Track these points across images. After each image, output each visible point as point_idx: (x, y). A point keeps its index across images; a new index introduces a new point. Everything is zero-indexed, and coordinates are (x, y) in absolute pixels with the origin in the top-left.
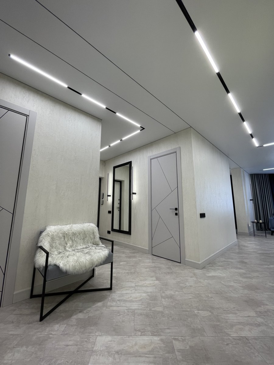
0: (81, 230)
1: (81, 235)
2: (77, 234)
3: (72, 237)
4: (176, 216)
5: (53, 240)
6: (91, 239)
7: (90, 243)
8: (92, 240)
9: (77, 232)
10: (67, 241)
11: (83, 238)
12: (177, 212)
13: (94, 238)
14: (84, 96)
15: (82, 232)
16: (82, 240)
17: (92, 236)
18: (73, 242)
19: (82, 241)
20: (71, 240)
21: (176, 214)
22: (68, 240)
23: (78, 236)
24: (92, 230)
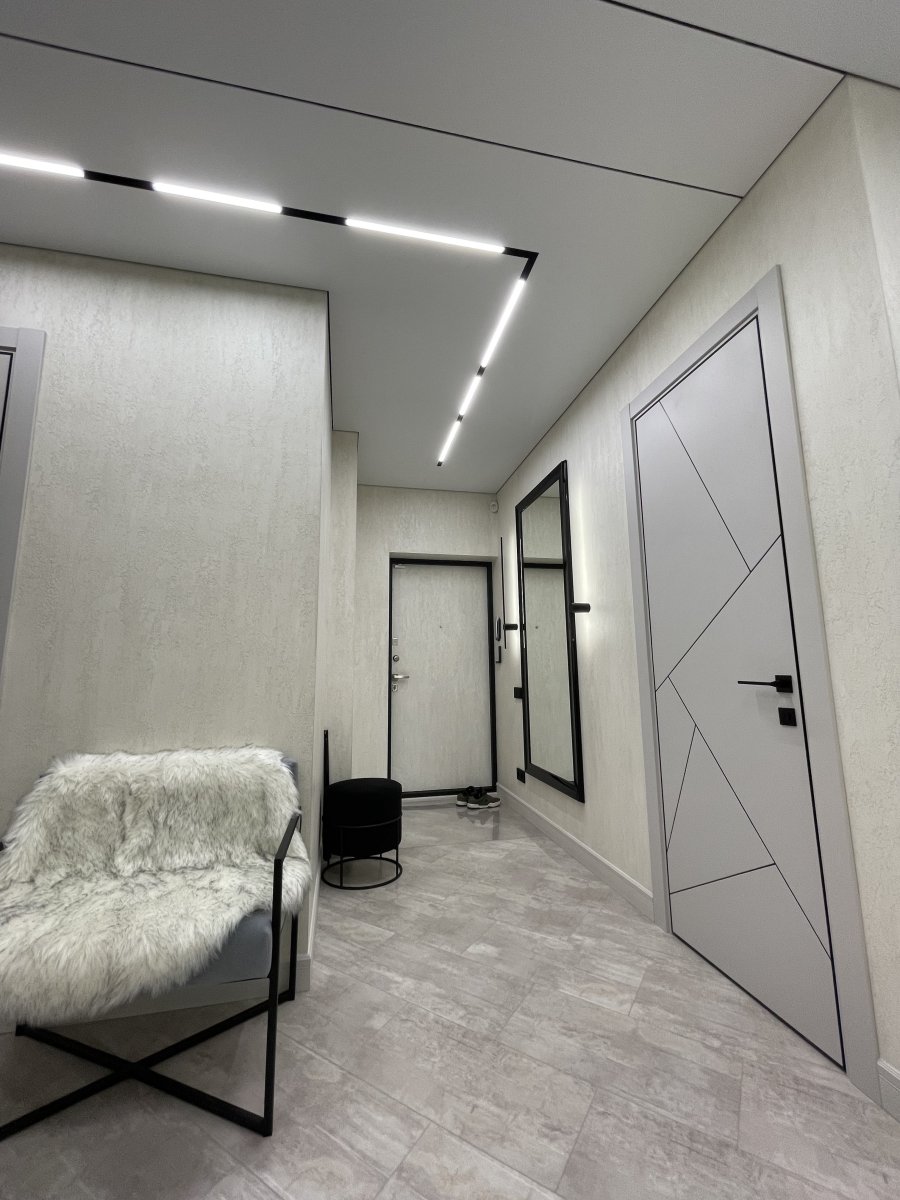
0: (203, 778)
1: (205, 803)
2: (186, 798)
3: (157, 808)
4: (788, 730)
5: (66, 816)
6: (253, 825)
7: (245, 843)
8: (256, 832)
9: (184, 790)
10: (128, 825)
11: (210, 816)
12: (791, 701)
13: (266, 822)
14: (163, 186)
15: (207, 789)
16: (203, 824)
17: (255, 815)
18: (155, 833)
19: (205, 829)
20: (149, 824)
21: (787, 717)
22: (135, 821)
23: (186, 805)
24: (260, 781)
